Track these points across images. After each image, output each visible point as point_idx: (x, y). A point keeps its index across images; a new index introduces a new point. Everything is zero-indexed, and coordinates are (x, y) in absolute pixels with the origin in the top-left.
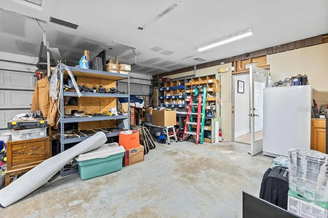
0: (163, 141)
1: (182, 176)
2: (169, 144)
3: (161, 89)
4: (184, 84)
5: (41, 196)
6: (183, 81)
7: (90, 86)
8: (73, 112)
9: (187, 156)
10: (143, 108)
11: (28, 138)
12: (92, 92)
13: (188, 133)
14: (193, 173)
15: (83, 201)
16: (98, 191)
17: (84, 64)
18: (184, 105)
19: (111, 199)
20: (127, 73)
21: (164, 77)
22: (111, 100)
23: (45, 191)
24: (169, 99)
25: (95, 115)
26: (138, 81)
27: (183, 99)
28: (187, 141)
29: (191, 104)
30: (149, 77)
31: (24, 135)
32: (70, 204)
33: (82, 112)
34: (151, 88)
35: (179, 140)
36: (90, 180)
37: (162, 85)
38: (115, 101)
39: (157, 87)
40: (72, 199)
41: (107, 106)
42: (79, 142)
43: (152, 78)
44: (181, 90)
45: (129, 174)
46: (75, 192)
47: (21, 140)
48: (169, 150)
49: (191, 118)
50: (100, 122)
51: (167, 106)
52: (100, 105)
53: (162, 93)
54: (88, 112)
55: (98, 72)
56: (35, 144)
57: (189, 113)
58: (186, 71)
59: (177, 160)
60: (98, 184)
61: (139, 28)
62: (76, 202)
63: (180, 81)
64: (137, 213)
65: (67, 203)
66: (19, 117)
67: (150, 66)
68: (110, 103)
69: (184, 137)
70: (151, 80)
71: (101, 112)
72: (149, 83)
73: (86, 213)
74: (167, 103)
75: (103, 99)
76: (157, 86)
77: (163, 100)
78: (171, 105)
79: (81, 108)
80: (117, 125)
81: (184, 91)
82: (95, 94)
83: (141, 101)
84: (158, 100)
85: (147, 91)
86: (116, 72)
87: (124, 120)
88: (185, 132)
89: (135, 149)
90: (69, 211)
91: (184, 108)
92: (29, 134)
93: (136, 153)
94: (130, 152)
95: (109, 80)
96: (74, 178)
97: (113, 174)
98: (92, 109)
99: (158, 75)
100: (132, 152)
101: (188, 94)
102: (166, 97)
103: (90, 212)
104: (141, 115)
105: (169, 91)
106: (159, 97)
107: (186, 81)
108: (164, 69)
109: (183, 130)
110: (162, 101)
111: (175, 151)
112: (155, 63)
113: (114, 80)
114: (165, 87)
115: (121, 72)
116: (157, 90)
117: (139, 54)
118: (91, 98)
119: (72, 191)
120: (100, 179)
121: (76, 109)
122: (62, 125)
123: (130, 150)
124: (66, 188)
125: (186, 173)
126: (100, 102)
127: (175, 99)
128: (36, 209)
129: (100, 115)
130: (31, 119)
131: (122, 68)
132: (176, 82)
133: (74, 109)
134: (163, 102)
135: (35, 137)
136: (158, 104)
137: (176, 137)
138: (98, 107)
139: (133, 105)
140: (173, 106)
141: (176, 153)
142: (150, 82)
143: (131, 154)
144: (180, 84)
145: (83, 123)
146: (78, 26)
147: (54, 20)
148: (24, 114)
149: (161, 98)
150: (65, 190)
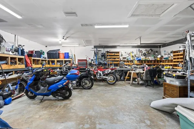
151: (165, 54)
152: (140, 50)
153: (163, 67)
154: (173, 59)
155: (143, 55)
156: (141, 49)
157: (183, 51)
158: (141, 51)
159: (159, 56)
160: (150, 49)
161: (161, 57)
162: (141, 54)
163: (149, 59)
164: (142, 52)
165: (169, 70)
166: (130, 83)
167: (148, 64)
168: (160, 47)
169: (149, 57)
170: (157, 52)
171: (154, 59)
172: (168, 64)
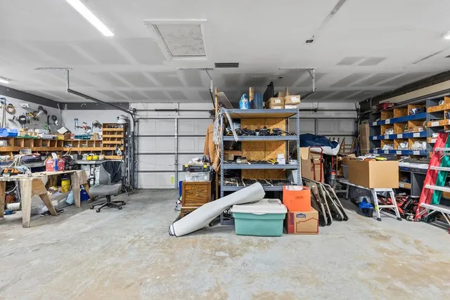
0: (367, 212)
1: (376, 279)
2: (379, 219)
3: (375, 124)
4: (425, 110)
5: (200, 237)
6: (424, 103)
7: (253, 128)
8: (236, 158)
9: (412, 250)
10: (339, 155)
11: (196, 180)
12: (255, 134)
13: (428, 206)
14: (406, 282)
15: (227, 255)
16: (246, 251)
17: (244, 103)
18: (426, 151)
19: (255, 265)
20: (295, 107)
21: (381, 102)
22: (278, 144)
23: (205, 233)
24: (392, 140)
25: (259, 162)
26: (333, 114)
27: (422, 139)
28: (428, 222)
29: (437, 149)
30: (353, 105)
31: (193, 177)
32: (217, 254)
33: (245, 158)
34: (356, 122)
35: (404, 217)
36: (243, 237)
37: (378, 115)
38: (284, 145)
39: (367, 121)
40: (221, 250)
41: (274, 152)
42: (234, 192)
43: (359, 107)
44: (420, 121)
45: (289, 245)
46: (226, 244)
47: (191, 181)
48: (373, 228)
49: (441, 178)
50: (265, 171)
51: (387, 152)
52: (265, 151)
53: (377, 130)
54: (252, 159)
55: (258, 111)
56: (200, 186)
57: (432, 167)
58: (433, 84)
59: (382, 250)
60: (248, 244)
61: (307, 42)
62: (222, 254)
63: (415, 105)
64: (276, 295)
65: (216, 251)
66: (194, 161)
67: (348, 88)
68: (277, 148)
69: (418, 214)
70: (357, 110)
71: (267, 159)
72: (355, 115)
73: (226, 268)
74: (386, 148)
75: (270, 143)
76: (367, 118)
77: (378, 141)
78: (395, 151)
79: (244, 154)
80: (287, 177)
81: (426, 125)
82: (257, 138)
83: (334, 145)
84: (368, 142)
85: (349, 128)
86: (280, 108)
87: (293, 171)
88: (422, 204)
89: (302, 213)
90: (213, 259)
91: (425, 156)
92: (197, 177)
93: (304, 219)
94: (295, 216)
95: (276, 118)
96: (230, 230)
97: (269, 238)
98: (255, 155)
99: (369, 100)
100: (297, 216)
101: (436, 129)
102: (383, 136)
103: (229, 269)
104: (335, 166)
105: (390, 126)
106: (371, 138)
107: (428, 102)
108: (379, 88)
109: (418, 200)
110: (377, 144)
111: (384, 234)
112: (356, 82)
113: (282, 118)
114: (382, 119)
115: (287, 107)
116: (367, 126)
117: (319, 76)
118: (254, 142)
119: (224, 242)
120: (255, 240)
121: (240, 155)
122: (222, 171)
123: (296, 213)
124: (220, 237)
125: (389, 277)
126: (266, 147)
127: (405, 140)
128: (193, 247)
129: (265, 162)
130: (201, 163)
131: (287, 102)
132: (406, 107)
133: (236, 155)
134: (379, 146)
135: (200, 180)
136: (368, 149)
137: (397, 210)
138: (263, 152)
139: (318, 149)
140: (399, 153)
141: (385, 238)
142: (356, 112)
143: (296, 220)
144: (414, 110)
145: (247, 170)
146: (238, 64)
147: (218, 65)
148: (197, 159)
149: (375, 138)
150: (218, 239)
151: (78, 127)
152: (8, 103)
153: (80, 158)
154: (102, 139)
155: (19, 121)
156: (9, 100)
157: (122, 126)
158: (11, 106)
159: (62, 131)
160: (38, 105)
161: (68, 132)
162: (11, 117)
163: (36, 134)
164: (14, 112)
165: (98, 163)
166: (20, 220)
167: (35, 149)
168: (62, 106)
169: (37, 131)
170: (55, 118)
171: (51, 137)
172: (89, 149)
